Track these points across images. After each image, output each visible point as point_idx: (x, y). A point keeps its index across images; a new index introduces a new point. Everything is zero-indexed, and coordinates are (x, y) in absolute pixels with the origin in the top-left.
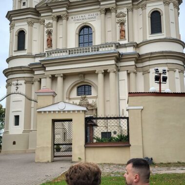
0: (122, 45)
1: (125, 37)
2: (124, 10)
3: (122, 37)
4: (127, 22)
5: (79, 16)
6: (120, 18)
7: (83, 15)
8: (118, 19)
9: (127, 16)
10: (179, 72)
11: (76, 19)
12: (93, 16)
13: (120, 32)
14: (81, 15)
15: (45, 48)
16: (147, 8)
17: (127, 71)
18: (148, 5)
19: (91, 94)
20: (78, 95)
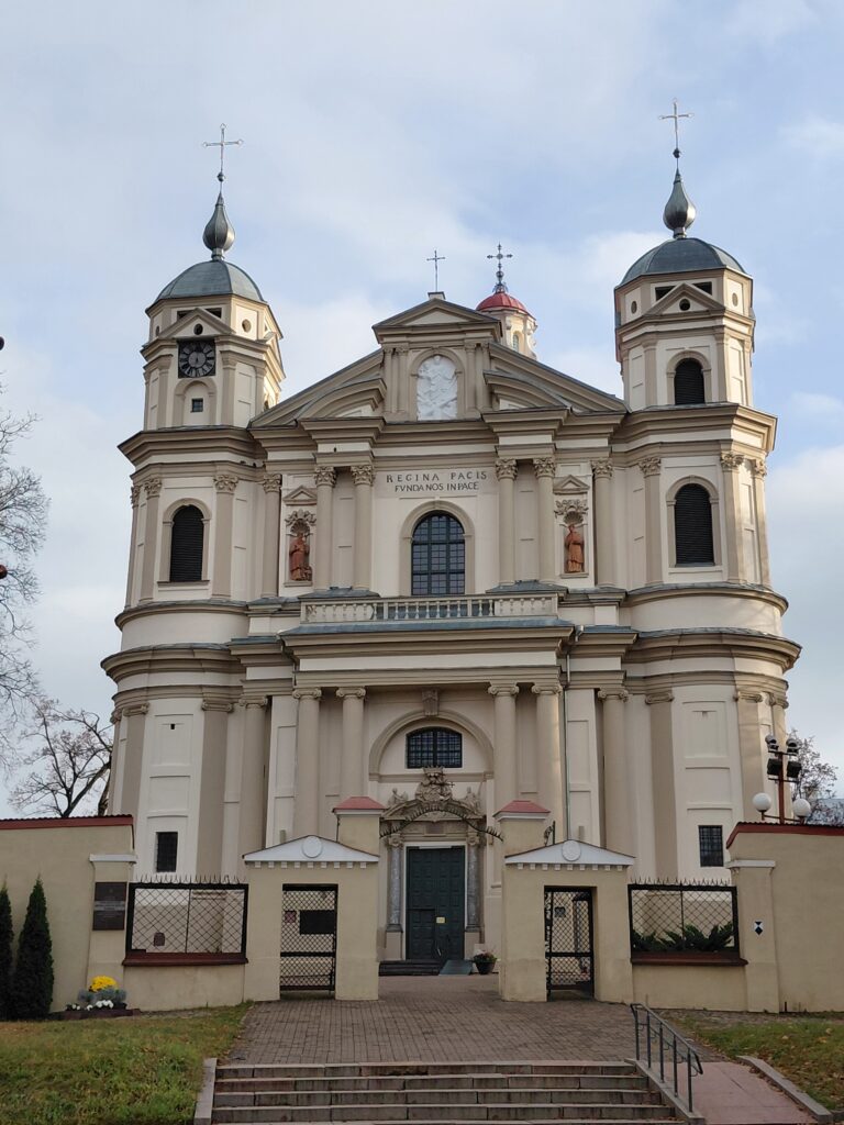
0: (576, 593)
1: (582, 564)
2: (582, 472)
3: (573, 565)
4: (590, 512)
5: (416, 476)
6: (567, 498)
7: (431, 473)
8: (561, 499)
9: (590, 492)
10: (772, 704)
11: (404, 483)
12: (467, 481)
13: (567, 546)
14: (421, 473)
15: (282, 580)
16: (663, 471)
17: (596, 690)
18: (666, 462)
19: (460, 766)
20: (409, 766)
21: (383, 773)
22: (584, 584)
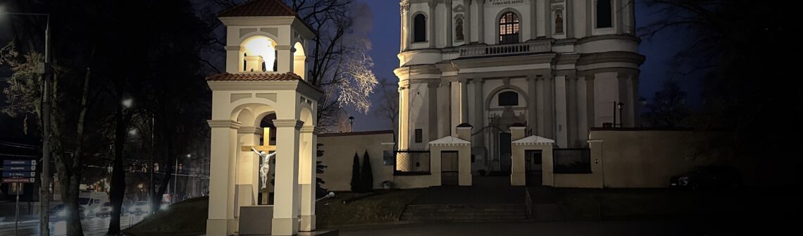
0: (560, 40)
1: (562, 29)
3: (559, 30)
4: (565, 9)
8: (554, 4)
9: (565, 1)
13: (556, 22)
19: (517, 104)
20: (500, 105)
21: (491, 107)
22: (564, 36)
